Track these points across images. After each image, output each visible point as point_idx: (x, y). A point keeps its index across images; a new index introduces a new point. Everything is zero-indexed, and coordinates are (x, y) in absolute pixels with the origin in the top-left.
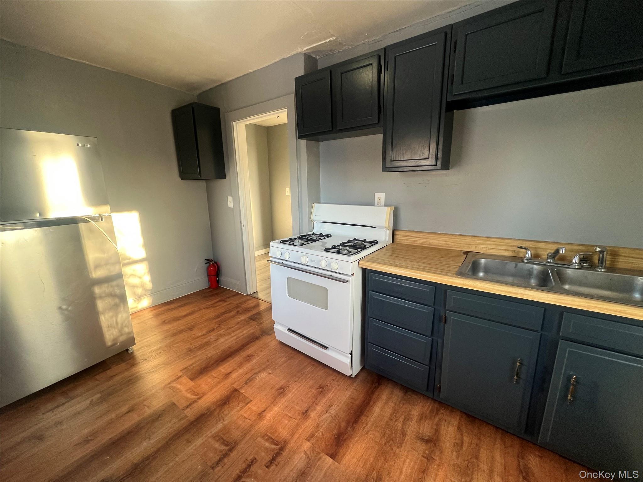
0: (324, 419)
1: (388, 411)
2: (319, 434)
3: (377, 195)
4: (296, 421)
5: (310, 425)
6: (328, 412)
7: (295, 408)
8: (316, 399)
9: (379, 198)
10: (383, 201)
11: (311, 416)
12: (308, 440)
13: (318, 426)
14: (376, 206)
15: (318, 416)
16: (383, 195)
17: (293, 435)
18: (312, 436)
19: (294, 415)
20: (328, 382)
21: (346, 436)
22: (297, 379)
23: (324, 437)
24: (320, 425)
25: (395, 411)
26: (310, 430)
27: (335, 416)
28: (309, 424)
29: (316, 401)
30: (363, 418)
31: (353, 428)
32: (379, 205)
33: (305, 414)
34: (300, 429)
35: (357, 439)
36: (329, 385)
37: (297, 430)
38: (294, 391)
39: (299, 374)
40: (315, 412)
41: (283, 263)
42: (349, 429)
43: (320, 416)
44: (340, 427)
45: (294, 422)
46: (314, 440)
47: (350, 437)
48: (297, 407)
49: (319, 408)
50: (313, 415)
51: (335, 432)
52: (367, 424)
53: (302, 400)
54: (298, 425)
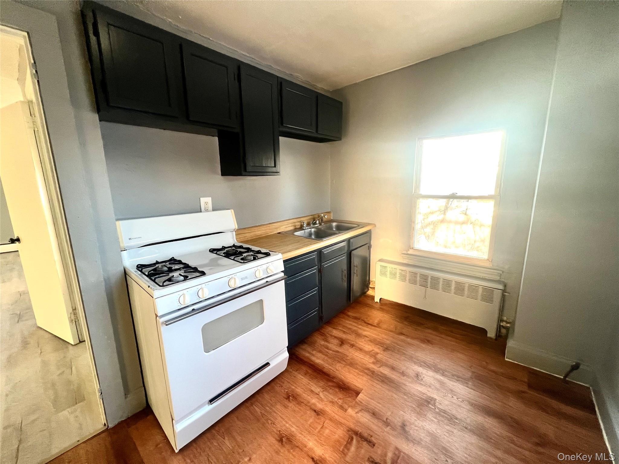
0: (325, 397)
1: (319, 355)
2: (340, 402)
3: (203, 200)
4: (327, 421)
5: (331, 409)
6: (318, 394)
7: (311, 423)
8: (302, 402)
9: (206, 203)
10: (210, 207)
11: (322, 408)
12: (346, 410)
13: (332, 402)
14: (204, 212)
15: (322, 401)
16: (209, 200)
17: (342, 423)
18: (342, 407)
19: (319, 424)
20: (283, 391)
21: (341, 383)
22: (270, 422)
23: (342, 398)
24: (331, 400)
25: (320, 352)
26: (336, 409)
27: (323, 388)
28: (329, 409)
29: (305, 403)
30: (325, 370)
31: (334, 378)
32: (207, 210)
33: (318, 413)
34: (335, 418)
35: (342, 376)
36: (286, 391)
37: (336, 420)
38: (287, 425)
39: (263, 420)
40: (317, 404)
41: (193, 310)
42: (334, 380)
43: (322, 400)
44: (333, 386)
45: (327, 423)
46: (346, 406)
47: (342, 381)
48: (311, 420)
49: (314, 401)
50: (320, 406)
51: (337, 390)
52: (330, 369)
53: (302, 416)
54: (331, 420)
